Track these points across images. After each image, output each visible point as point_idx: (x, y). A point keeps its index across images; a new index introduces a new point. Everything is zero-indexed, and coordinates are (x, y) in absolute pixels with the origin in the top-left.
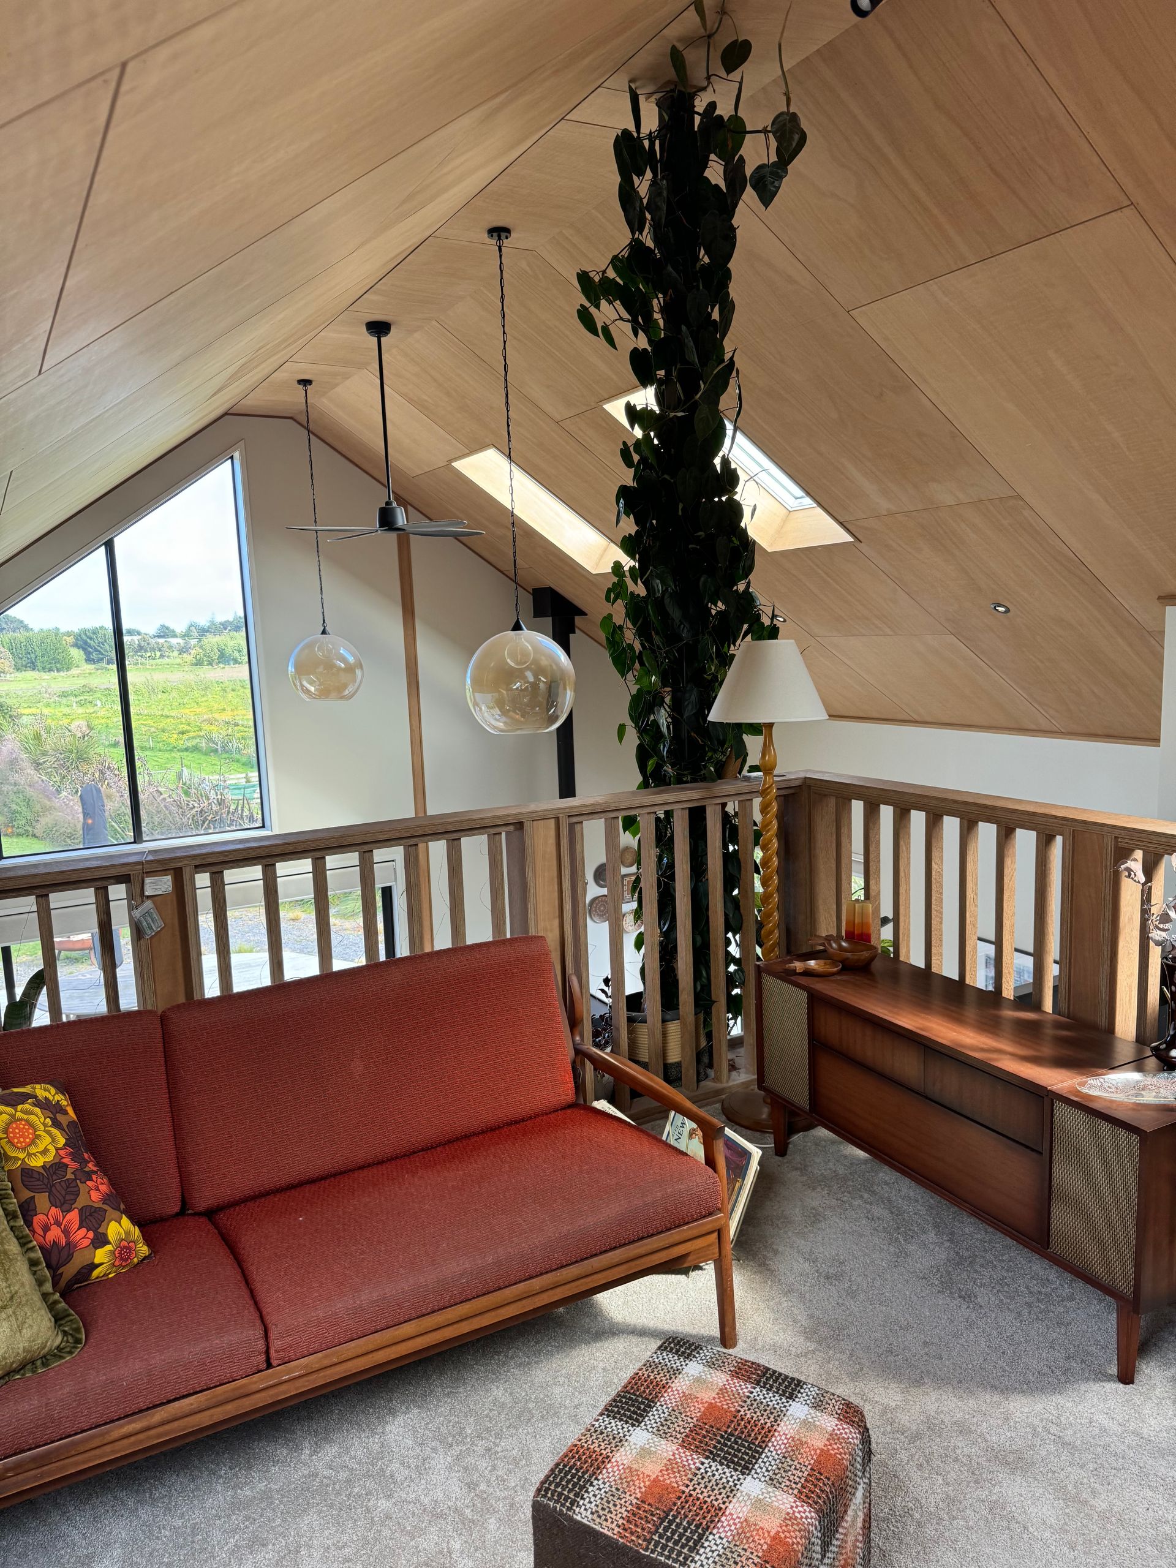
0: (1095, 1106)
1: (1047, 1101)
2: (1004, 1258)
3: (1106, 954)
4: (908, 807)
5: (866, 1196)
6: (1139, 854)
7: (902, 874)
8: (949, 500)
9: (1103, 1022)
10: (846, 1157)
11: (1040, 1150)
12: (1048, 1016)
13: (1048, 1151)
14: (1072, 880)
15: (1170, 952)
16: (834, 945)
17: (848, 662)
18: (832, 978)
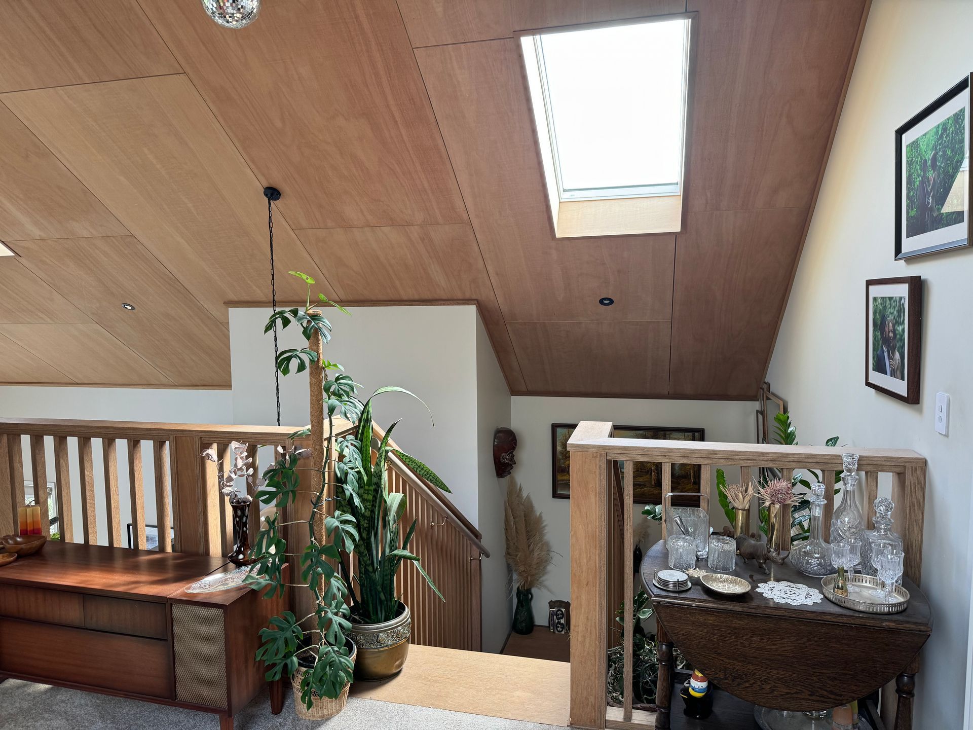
0: (198, 599)
1: (168, 605)
2: (150, 719)
3: (201, 508)
4: (64, 435)
5: (46, 716)
6: (215, 446)
7: (63, 482)
8: (85, 234)
9: (202, 550)
10: (29, 694)
11: (166, 639)
12: (169, 555)
13: (171, 637)
14: (177, 467)
15: (234, 499)
16: (10, 542)
17: (20, 343)
18: (10, 565)
